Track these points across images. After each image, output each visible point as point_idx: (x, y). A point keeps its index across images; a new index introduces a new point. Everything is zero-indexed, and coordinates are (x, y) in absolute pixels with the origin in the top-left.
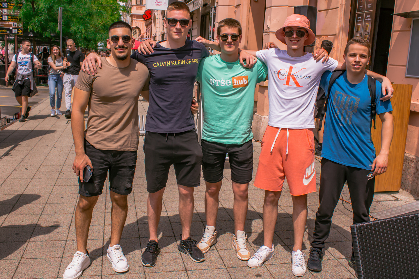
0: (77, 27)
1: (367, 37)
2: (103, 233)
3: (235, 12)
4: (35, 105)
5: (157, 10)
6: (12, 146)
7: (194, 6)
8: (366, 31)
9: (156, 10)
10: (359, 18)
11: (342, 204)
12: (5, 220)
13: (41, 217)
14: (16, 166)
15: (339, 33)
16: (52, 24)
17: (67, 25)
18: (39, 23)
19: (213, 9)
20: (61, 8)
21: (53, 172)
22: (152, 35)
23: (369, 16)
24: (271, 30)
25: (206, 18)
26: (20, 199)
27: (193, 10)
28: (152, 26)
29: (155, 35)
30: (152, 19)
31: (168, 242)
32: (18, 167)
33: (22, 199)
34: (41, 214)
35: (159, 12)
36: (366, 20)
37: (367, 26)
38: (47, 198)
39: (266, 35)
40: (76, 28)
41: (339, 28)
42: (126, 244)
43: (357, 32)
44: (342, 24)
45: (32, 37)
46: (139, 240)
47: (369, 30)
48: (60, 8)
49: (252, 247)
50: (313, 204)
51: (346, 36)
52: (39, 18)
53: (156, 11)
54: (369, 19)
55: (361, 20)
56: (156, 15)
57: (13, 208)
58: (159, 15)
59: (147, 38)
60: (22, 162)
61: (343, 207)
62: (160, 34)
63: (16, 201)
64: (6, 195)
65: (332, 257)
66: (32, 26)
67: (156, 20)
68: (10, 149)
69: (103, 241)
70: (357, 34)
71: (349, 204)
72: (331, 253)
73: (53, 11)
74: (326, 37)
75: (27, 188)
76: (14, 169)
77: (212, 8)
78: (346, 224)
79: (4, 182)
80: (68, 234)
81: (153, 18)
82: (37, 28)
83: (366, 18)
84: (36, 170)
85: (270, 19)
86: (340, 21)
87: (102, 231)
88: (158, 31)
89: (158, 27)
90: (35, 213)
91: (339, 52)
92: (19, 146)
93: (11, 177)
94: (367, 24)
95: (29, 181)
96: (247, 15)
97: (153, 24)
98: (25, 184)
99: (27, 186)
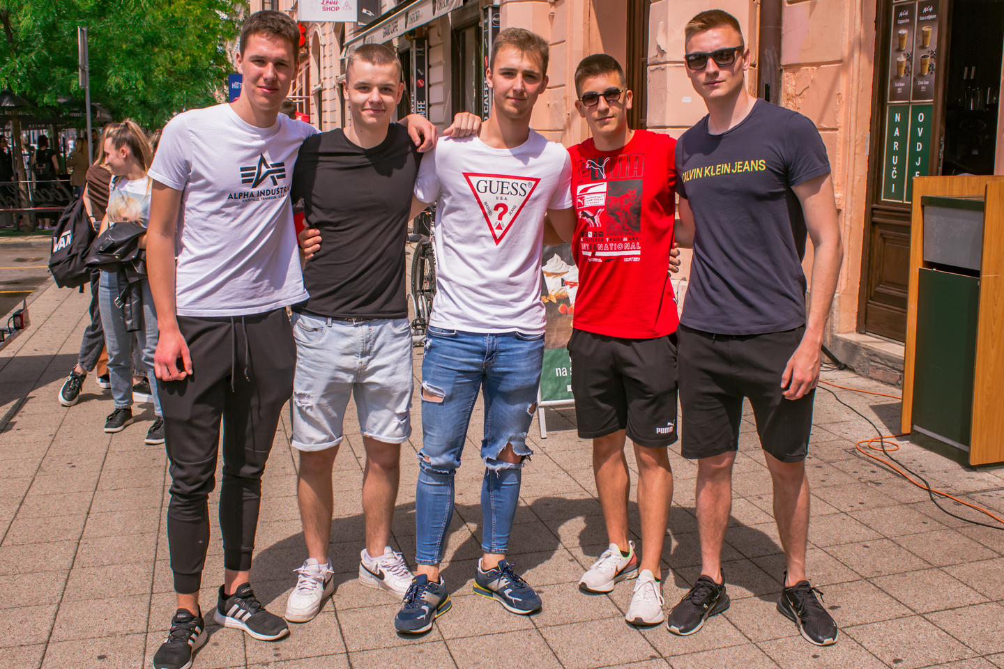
0: (123, 76)
1: (928, 63)
2: (339, 636)
3: (552, 17)
4: (41, 287)
5: (323, 24)
6: (14, 402)
7: (437, 5)
8: (923, 47)
9: (320, 22)
10: (901, 14)
11: (932, 500)
12: (55, 619)
13: (153, 602)
14: (40, 460)
15: (851, 55)
16: (58, 72)
17: (98, 72)
18: (25, 70)
19: (490, 10)
20: (84, 29)
21: (146, 469)
22: (312, 89)
23: (931, 9)
24: (669, 57)
25: (464, 35)
26: (79, 551)
27: (436, 16)
28: (308, 64)
29: (319, 86)
30: (307, 48)
31: (524, 646)
32: (47, 460)
33: (84, 551)
34: (152, 593)
35: (329, 29)
36: (922, 18)
37: (925, 35)
38: (154, 546)
39: (657, 72)
40: (120, 80)
41: (850, 43)
42: (413, 662)
43: (899, 50)
44: (857, 33)
45: (9, 109)
46: (444, 648)
47: (932, 44)
48: (81, 30)
49: (751, 640)
50: (860, 505)
51: (870, 62)
52: (26, 57)
53: (319, 26)
54: (930, 17)
55: (908, 21)
56: (320, 35)
57: (67, 580)
58: (327, 36)
59: (297, 96)
60: (54, 445)
61: (936, 508)
62: (334, 83)
63: (71, 559)
64: (39, 545)
65: (969, 651)
66: (7, 79)
67: (321, 48)
68: (10, 412)
69: (348, 657)
70: (900, 56)
71: (948, 499)
72: (961, 639)
73: (59, 39)
74: (815, 68)
75: (89, 519)
76: (36, 468)
77: (486, 10)
78: (966, 556)
79: (20, 505)
80: (245, 646)
81: (311, 44)
82: (20, 85)
83: (921, 14)
84: (99, 467)
85: (666, 30)
86: (852, 24)
87: (335, 630)
88: (328, 77)
89: (328, 66)
90: (132, 592)
91: (854, 106)
92: (30, 400)
93: (35, 490)
94: (925, 29)
95: (89, 500)
96: (584, 23)
97: (312, 61)
98: (80, 509)
99: (88, 513)
